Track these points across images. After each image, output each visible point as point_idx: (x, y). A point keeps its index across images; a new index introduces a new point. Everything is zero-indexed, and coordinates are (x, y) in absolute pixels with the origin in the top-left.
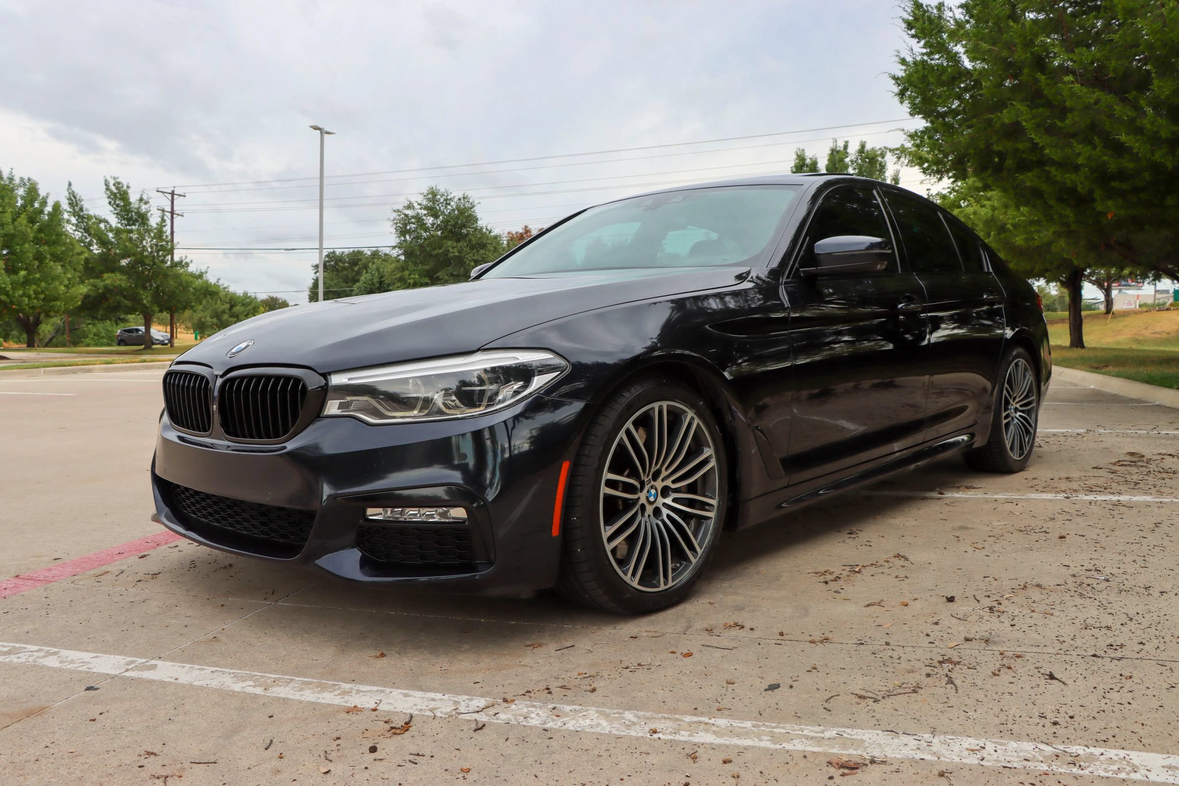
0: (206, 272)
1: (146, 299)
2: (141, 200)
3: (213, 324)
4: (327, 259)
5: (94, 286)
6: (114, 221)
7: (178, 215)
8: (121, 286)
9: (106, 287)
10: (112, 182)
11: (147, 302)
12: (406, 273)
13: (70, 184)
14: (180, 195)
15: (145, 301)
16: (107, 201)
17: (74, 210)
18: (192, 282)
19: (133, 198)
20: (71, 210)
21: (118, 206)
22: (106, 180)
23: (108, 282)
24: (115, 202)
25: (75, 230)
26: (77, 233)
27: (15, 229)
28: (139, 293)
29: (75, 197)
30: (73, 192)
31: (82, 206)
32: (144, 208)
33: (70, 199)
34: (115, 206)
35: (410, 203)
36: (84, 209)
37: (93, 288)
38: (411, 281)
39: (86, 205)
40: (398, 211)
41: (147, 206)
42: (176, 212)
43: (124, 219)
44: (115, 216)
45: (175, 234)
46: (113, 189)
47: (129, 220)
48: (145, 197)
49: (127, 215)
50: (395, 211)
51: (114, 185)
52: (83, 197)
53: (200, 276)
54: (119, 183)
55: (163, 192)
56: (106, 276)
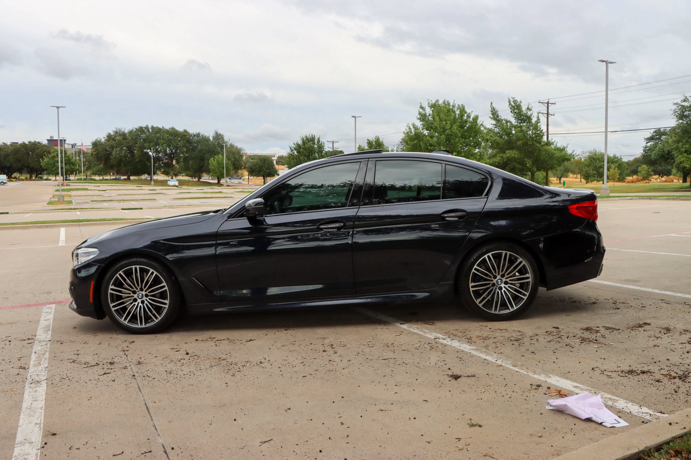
0: (567, 147)
1: (529, 163)
2: (528, 108)
3: (594, 174)
4: (654, 134)
5: (502, 157)
6: (514, 121)
7: (551, 115)
8: (515, 157)
9: (508, 158)
10: (512, 100)
11: (529, 165)
12: (680, 144)
13: (492, 104)
14: (552, 104)
15: (528, 165)
16: (510, 110)
17: (494, 117)
18: (555, 153)
19: (524, 108)
20: (493, 117)
21: (515, 113)
22: (509, 100)
23: (508, 155)
24: (514, 111)
25: (495, 128)
26: (496, 129)
27: (451, 132)
28: (525, 160)
29: (495, 110)
30: (494, 107)
31: (498, 114)
32: (529, 113)
33: (492, 111)
34: (514, 113)
35: (686, 98)
36: (499, 116)
37: (501, 159)
38: (684, 150)
39: (500, 113)
40: (677, 104)
41: (531, 112)
42: (550, 113)
43: (519, 120)
44: (514, 118)
45: (549, 126)
46: (513, 104)
47: (521, 120)
48: (530, 107)
49: (521, 117)
50: (675, 104)
51: (513, 102)
52: (498, 110)
53: (564, 149)
54: (515, 101)
55: (542, 103)
56: (507, 152)
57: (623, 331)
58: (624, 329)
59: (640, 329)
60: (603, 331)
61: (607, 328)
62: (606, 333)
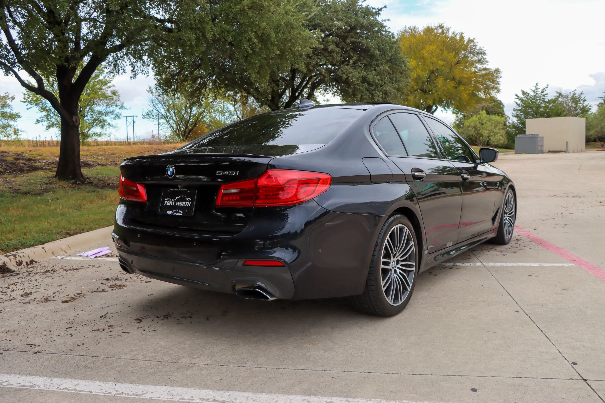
57: (89, 292)
58: (88, 293)
59: (73, 296)
60: (106, 288)
61: (104, 291)
62: (102, 287)
